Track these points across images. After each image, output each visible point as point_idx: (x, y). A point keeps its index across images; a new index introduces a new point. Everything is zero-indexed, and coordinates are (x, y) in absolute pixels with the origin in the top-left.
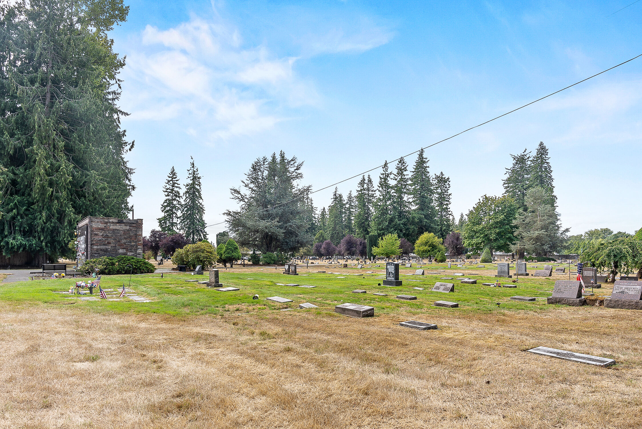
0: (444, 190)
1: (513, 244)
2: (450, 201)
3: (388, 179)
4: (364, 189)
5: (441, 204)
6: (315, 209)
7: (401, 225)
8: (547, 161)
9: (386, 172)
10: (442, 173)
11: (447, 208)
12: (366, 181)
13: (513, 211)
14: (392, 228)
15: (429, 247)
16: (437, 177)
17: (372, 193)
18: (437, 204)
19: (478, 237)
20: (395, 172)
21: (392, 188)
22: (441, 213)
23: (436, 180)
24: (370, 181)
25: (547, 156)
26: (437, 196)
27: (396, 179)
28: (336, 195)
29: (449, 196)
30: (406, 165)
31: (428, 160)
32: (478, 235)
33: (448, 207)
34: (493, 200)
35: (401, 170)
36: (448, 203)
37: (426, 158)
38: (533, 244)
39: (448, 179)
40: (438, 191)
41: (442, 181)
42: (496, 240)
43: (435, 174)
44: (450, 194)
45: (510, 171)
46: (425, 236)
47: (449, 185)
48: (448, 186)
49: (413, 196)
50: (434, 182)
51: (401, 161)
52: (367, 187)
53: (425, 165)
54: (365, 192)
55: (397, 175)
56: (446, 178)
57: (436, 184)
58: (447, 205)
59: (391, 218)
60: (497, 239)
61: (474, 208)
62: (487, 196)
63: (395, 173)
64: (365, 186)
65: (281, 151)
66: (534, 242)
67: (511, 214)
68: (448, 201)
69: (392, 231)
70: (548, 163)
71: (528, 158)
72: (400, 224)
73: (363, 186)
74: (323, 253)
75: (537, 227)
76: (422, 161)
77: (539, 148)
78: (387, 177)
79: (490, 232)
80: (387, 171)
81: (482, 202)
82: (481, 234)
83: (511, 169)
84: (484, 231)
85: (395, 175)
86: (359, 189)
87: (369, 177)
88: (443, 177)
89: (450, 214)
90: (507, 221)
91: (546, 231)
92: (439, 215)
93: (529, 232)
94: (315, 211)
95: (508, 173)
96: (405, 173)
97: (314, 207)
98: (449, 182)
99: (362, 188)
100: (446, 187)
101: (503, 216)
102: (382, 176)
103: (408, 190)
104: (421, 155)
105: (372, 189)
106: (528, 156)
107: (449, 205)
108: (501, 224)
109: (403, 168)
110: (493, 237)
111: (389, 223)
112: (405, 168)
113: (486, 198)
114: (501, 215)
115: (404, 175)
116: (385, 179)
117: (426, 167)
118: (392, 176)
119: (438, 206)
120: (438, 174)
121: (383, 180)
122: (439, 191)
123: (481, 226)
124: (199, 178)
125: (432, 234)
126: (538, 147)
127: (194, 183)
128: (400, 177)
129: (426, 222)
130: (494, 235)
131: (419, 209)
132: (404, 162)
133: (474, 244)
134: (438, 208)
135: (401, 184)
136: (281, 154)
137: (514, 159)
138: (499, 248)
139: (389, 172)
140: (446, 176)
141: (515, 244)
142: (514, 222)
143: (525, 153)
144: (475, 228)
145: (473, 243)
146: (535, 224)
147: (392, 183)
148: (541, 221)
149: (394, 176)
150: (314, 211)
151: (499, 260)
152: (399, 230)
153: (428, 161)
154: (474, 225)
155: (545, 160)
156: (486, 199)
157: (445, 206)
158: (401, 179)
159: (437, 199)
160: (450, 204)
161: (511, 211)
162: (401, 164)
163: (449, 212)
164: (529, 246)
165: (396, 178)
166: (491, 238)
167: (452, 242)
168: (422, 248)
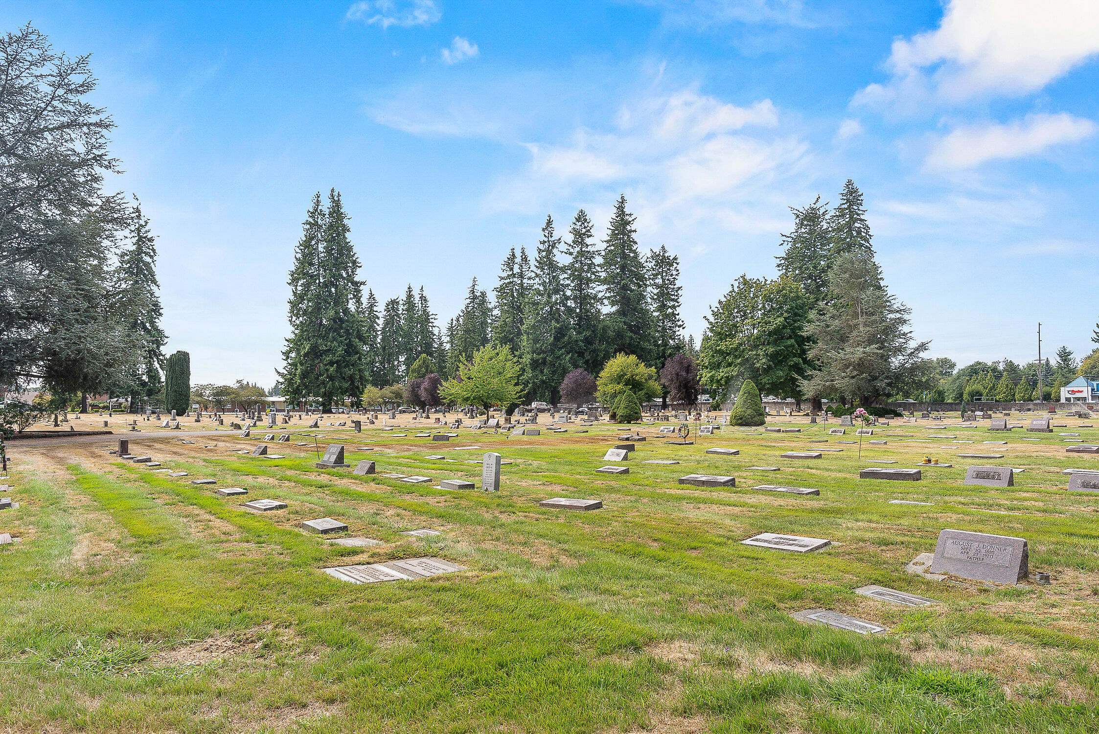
0: (668, 280)
1: (805, 378)
2: (679, 300)
3: (555, 251)
4: (514, 275)
5: (662, 307)
6: (433, 316)
7: (581, 344)
8: (862, 217)
9: (550, 239)
10: (663, 247)
11: (673, 314)
12: (518, 260)
13: (802, 308)
14: (560, 348)
15: (626, 385)
16: (655, 256)
17: (529, 282)
18: (655, 306)
19: (730, 365)
20: (570, 238)
21: (563, 269)
22: (663, 323)
23: (654, 262)
24: (525, 259)
25: (861, 208)
26: (656, 291)
27: (571, 254)
28: (474, 292)
29: (677, 291)
30: (590, 225)
31: (633, 217)
32: (730, 359)
33: (677, 313)
34: (759, 286)
35: (580, 236)
36: (676, 304)
37: (630, 215)
38: (853, 377)
39: (675, 259)
40: (657, 281)
41: (664, 262)
42: (767, 370)
43: (651, 250)
44: (679, 288)
45: (790, 239)
46: (618, 363)
47: (678, 270)
48: (674, 273)
49: (606, 287)
50: (650, 265)
51: (581, 218)
52: (519, 271)
53: (628, 228)
54: (515, 279)
55: (572, 244)
56: (671, 258)
57: (652, 268)
58: (674, 307)
59: (560, 328)
60: (769, 367)
61: (720, 302)
62: (748, 277)
63: (570, 242)
64: (516, 269)
65: (333, 191)
66: (855, 373)
67: (796, 314)
68: (676, 301)
69: (562, 354)
70: (862, 220)
71: (823, 214)
72: (577, 341)
73: (512, 269)
74: (423, 399)
75: (859, 339)
76: (622, 219)
77: (845, 192)
78: (553, 247)
79: (754, 353)
80: (551, 237)
81: (736, 290)
82: (736, 357)
83: (792, 235)
84: (743, 352)
85: (570, 245)
86: (505, 274)
87: (523, 252)
88: (666, 255)
89: (680, 326)
90: (790, 329)
91: (880, 348)
92: (660, 326)
93: (842, 349)
94: (433, 321)
95: (786, 243)
96: (588, 241)
97: (430, 313)
98: (677, 264)
99: (511, 273)
100: (672, 275)
101: (782, 319)
102: (542, 247)
103: (593, 273)
104: (621, 208)
105: (529, 275)
106: (822, 211)
107: (677, 308)
108: (777, 335)
109: (584, 230)
110: (762, 362)
111: (557, 339)
112: (588, 231)
113: (745, 282)
114: (778, 316)
115: (587, 246)
116: (549, 252)
117: (631, 231)
118: (562, 247)
119: (658, 309)
120: (657, 250)
121: (544, 253)
122: (659, 281)
123: (737, 341)
124: (151, 240)
125: (633, 358)
126: (842, 189)
127: (139, 251)
128: (578, 249)
129: (631, 338)
130: (764, 360)
131: (619, 313)
132: (585, 220)
133: (721, 379)
134: (658, 313)
135: (582, 263)
136: (332, 195)
137: (798, 216)
138: (773, 389)
139: (555, 237)
140: (671, 254)
141: (809, 378)
142: (808, 330)
143: (818, 205)
144: (723, 346)
145: (719, 378)
146: (854, 333)
147: (562, 259)
148: (865, 325)
149: (566, 246)
150: (431, 321)
151: (774, 413)
152: (576, 352)
153: (633, 220)
154: (721, 339)
155: (858, 215)
156: (745, 284)
157: (670, 310)
158: (581, 253)
159: (655, 297)
160: (679, 306)
161: (796, 308)
162: (580, 223)
163: (678, 321)
164: (843, 382)
165: (572, 250)
166: (758, 365)
167: (677, 374)
168: (611, 388)
